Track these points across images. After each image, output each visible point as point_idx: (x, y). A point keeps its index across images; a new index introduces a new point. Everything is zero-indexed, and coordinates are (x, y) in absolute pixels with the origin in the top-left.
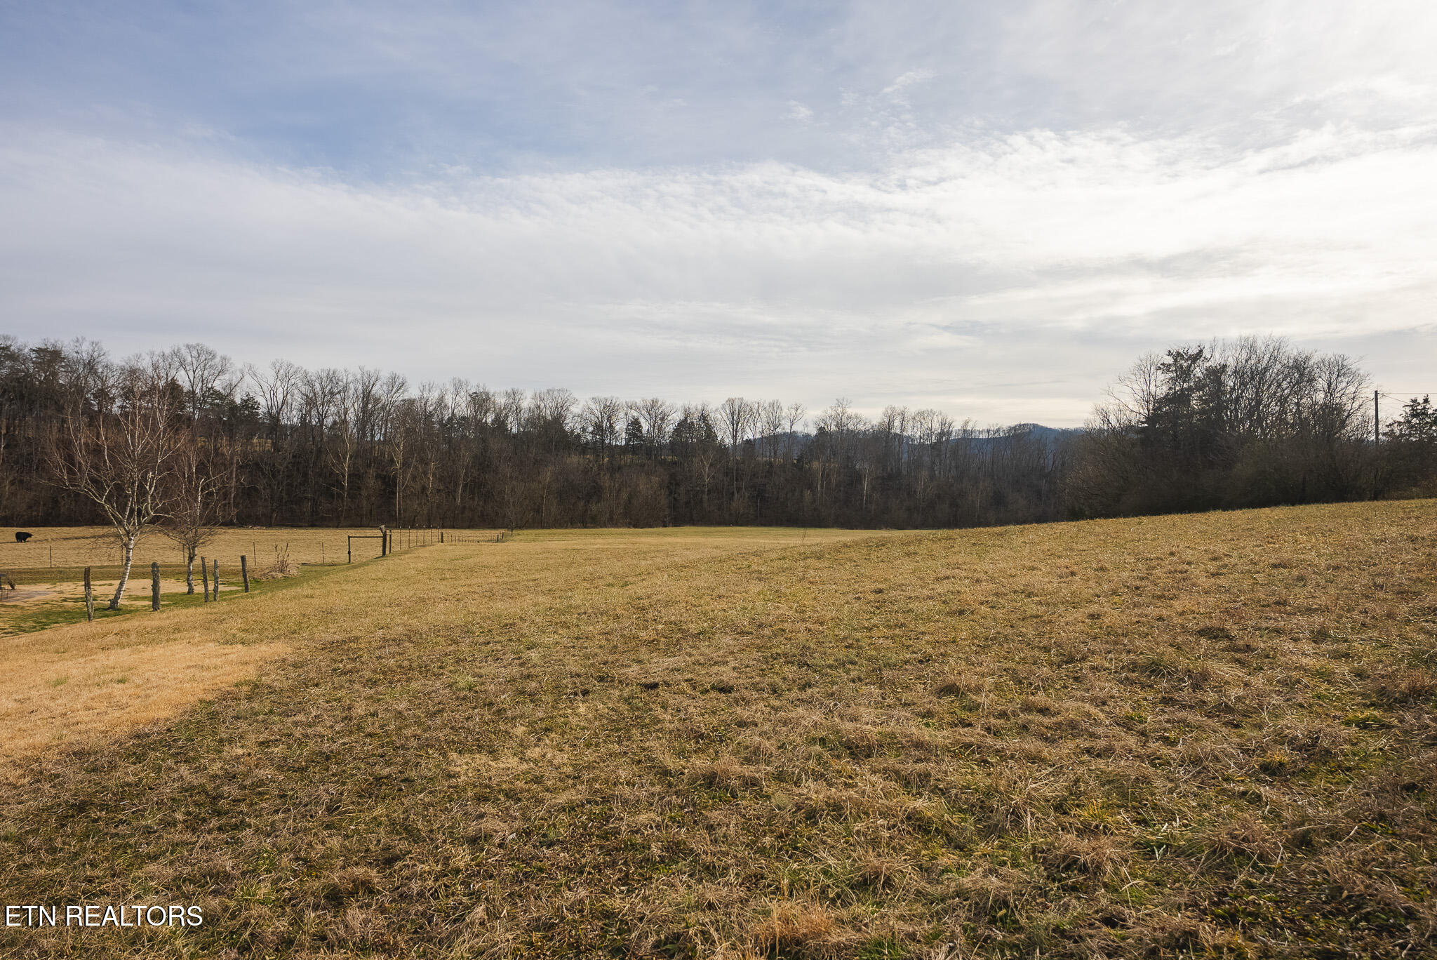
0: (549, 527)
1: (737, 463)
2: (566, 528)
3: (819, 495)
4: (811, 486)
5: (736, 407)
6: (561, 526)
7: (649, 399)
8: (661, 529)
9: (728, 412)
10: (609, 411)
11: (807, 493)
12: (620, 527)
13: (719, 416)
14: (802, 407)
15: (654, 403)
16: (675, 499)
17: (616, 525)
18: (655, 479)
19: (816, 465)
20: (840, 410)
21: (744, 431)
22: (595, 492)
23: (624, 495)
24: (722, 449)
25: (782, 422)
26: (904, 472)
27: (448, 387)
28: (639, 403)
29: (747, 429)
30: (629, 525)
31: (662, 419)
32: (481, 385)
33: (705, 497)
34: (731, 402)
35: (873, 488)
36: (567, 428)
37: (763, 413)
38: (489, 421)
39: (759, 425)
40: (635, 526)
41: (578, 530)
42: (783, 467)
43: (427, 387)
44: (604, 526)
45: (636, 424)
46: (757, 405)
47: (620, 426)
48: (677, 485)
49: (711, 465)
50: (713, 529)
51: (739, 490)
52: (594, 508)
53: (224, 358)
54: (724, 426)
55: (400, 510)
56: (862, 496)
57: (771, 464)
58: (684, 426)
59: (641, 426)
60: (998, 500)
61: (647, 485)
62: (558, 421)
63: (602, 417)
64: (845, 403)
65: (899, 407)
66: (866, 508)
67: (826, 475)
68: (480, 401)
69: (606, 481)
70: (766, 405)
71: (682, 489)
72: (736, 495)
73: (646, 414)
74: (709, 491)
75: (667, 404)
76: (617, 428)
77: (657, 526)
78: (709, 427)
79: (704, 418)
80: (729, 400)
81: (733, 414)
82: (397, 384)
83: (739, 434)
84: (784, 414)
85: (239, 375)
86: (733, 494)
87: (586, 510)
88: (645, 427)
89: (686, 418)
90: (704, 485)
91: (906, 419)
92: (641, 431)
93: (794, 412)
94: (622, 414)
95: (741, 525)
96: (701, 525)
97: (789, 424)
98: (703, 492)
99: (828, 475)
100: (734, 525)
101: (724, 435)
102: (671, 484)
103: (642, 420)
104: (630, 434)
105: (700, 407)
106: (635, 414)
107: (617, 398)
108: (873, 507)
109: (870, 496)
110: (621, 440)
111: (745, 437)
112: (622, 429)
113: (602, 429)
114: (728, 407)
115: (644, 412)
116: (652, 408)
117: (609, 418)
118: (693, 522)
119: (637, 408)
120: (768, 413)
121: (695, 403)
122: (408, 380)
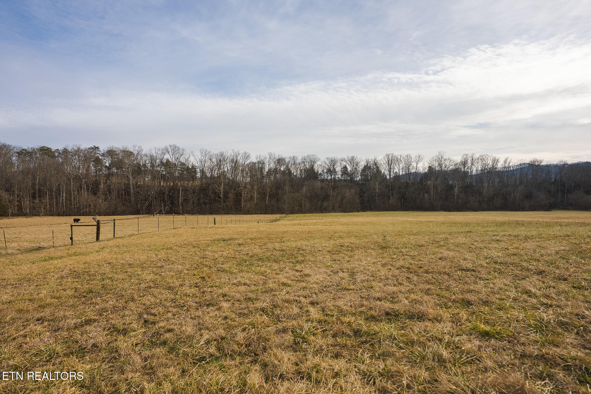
0: (305, 213)
1: (392, 182)
2: (313, 213)
3: (432, 196)
4: (428, 192)
5: (390, 158)
6: (311, 213)
7: (350, 156)
8: (356, 213)
9: (387, 160)
10: (333, 162)
11: (426, 195)
12: (337, 212)
13: (382, 162)
14: (422, 156)
15: (353, 158)
16: (363, 199)
17: (335, 212)
18: (353, 190)
19: (429, 182)
20: (440, 157)
21: (394, 168)
22: (326, 197)
23: (339, 198)
24: (384, 177)
25: (412, 164)
26: (474, 184)
27: (266, 156)
28: (346, 158)
29: (396, 167)
30: (341, 211)
31: (357, 165)
32: (281, 155)
33: (377, 198)
34: (388, 155)
35: (460, 192)
36: (316, 171)
37: (403, 160)
38: (282, 169)
39: (401, 165)
40: (344, 212)
41: (318, 214)
42: (413, 184)
43: (259, 156)
44: (330, 212)
45: (345, 168)
46: (400, 157)
47: (338, 169)
48: (364, 193)
49: (379, 184)
50: (381, 213)
51: (392, 194)
52: (325, 204)
53: (183, 149)
54: (384, 166)
55: (243, 207)
56: (454, 196)
57: (407, 183)
58: (366, 168)
59: (347, 169)
60: (529, 196)
61: (349, 194)
62: (312, 168)
63: (331, 166)
64: (443, 153)
65: (470, 153)
66: (456, 201)
67: (435, 187)
68: (280, 161)
69: (331, 192)
70: (404, 156)
71: (366, 195)
72: (391, 197)
73: (350, 163)
74: (379, 196)
75: (358, 158)
76: (337, 170)
77: (355, 212)
78: (377, 167)
79: (375, 164)
80: (387, 155)
81: (389, 161)
82: (247, 156)
83: (392, 170)
84: (413, 160)
85: (188, 156)
86: (390, 197)
87: (322, 205)
88: (349, 169)
89: (367, 164)
90: (376, 193)
91: (474, 159)
92: (347, 171)
93: (418, 158)
94: (339, 164)
95: (394, 211)
96: (376, 211)
97: (416, 164)
98: (376, 196)
100: (391, 211)
101: (384, 170)
102: (361, 193)
103: (348, 166)
104: (343, 172)
105: (373, 159)
106: (345, 163)
107: (337, 157)
108: (460, 201)
109: (458, 196)
110: (339, 176)
111: (395, 172)
112: (339, 170)
113: (331, 171)
114: (386, 158)
115: (348, 162)
116: (352, 160)
117: (333, 166)
118: (371, 210)
119: (345, 161)
120: (405, 160)
121: (371, 158)
122: (251, 155)
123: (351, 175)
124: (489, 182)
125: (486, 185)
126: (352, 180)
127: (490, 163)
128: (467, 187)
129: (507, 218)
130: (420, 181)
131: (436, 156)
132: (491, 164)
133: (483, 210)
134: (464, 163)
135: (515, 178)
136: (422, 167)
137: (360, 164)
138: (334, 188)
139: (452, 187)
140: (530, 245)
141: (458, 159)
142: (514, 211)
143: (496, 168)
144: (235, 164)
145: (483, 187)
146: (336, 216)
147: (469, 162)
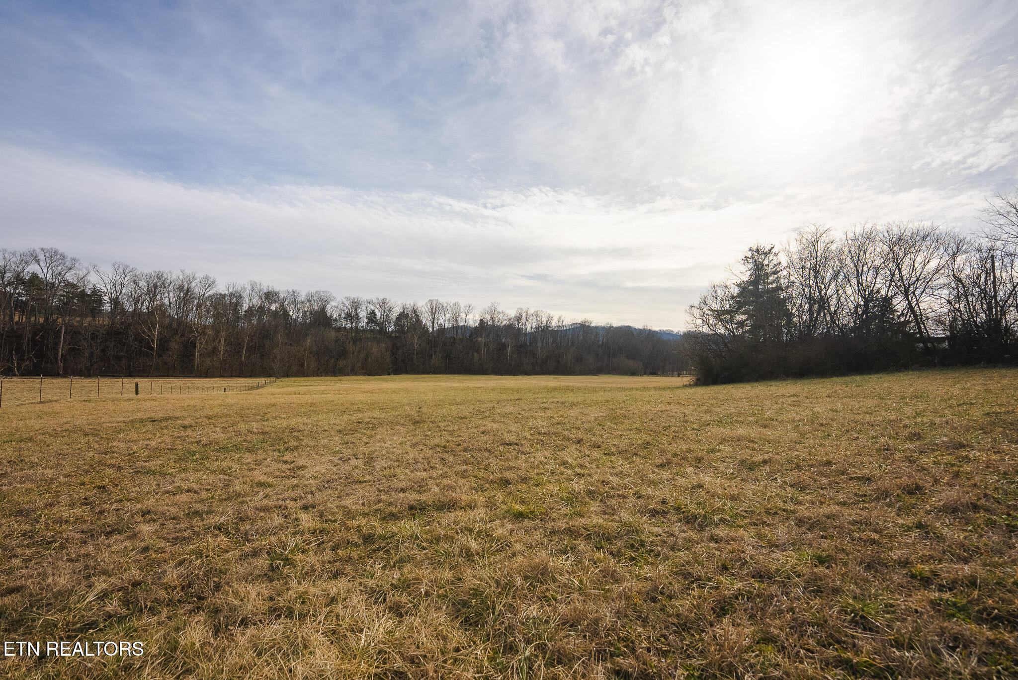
0: (308, 375)
1: (435, 337)
2: (322, 376)
3: (483, 356)
4: (478, 351)
5: (434, 305)
6: (318, 375)
7: (381, 298)
8: (386, 377)
9: (429, 307)
10: (356, 304)
11: (476, 354)
12: (359, 375)
13: (424, 310)
14: (473, 307)
15: (384, 302)
16: (396, 358)
17: (356, 374)
18: (383, 345)
19: (479, 339)
20: (492, 309)
21: (438, 319)
22: (343, 354)
23: (362, 355)
24: (425, 329)
25: (461, 314)
26: (528, 344)
27: (246, 286)
28: (375, 301)
29: (441, 318)
30: (364, 374)
31: (389, 311)
32: (270, 286)
33: (415, 356)
34: (431, 301)
35: (513, 352)
36: (329, 315)
37: (449, 309)
38: (273, 308)
39: (447, 316)
40: (369, 375)
41: (328, 378)
42: (461, 340)
43: (232, 285)
44: (347, 374)
45: (373, 313)
46: (446, 305)
47: (363, 314)
48: (398, 349)
49: (419, 338)
50: (419, 376)
51: (435, 352)
52: (341, 363)
53: (73, 259)
54: (426, 315)
55: (198, 365)
56: (507, 356)
57: (454, 339)
58: (403, 315)
59: (376, 315)
60: (579, 359)
61: (377, 350)
62: (323, 310)
63: (352, 309)
64: (496, 305)
65: (524, 307)
66: (509, 363)
67: (486, 345)
68: (270, 296)
69: (351, 347)
70: (451, 304)
71: (400, 352)
72: (433, 356)
73: (380, 307)
74: (417, 354)
75: (392, 301)
76: (361, 316)
77: (384, 374)
78: (417, 316)
79: (415, 311)
80: (430, 300)
81: (432, 309)
82: (209, 283)
83: (436, 321)
84: (462, 310)
86: (432, 355)
87: (336, 365)
88: (379, 315)
89: (404, 311)
90: (414, 350)
91: (529, 314)
92: (376, 318)
93: (467, 308)
94: (364, 308)
95: (437, 374)
96: (412, 374)
97: (465, 315)
98: (414, 354)
99: (487, 344)
100: (432, 374)
101: (426, 320)
102: (393, 349)
103: (376, 311)
104: (369, 319)
105: (412, 305)
106: (372, 307)
107: (362, 298)
108: (513, 363)
109: (511, 357)
110: (363, 324)
111: (439, 323)
112: (364, 316)
113: (352, 316)
114: (429, 305)
115: (378, 306)
116: (383, 304)
117: (356, 310)
118: (407, 372)
119: (373, 304)
120: (452, 309)
121: (409, 303)
122: (218, 281)
123: (382, 324)
124: (543, 342)
125: (539, 345)
126: (382, 331)
127: (545, 320)
128: (521, 346)
129: (559, 383)
130: (470, 337)
131: (488, 307)
132: (545, 321)
133: (537, 374)
134: (519, 319)
135: (568, 339)
136: (472, 320)
137: (394, 310)
138: (355, 341)
139: (504, 346)
140: (574, 412)
141: (512, 313)
142: (566, 375)
143: (550, 327)
144: (186, 294)
145: (537, 348)
146: (357, 380)
147: (524, 317)
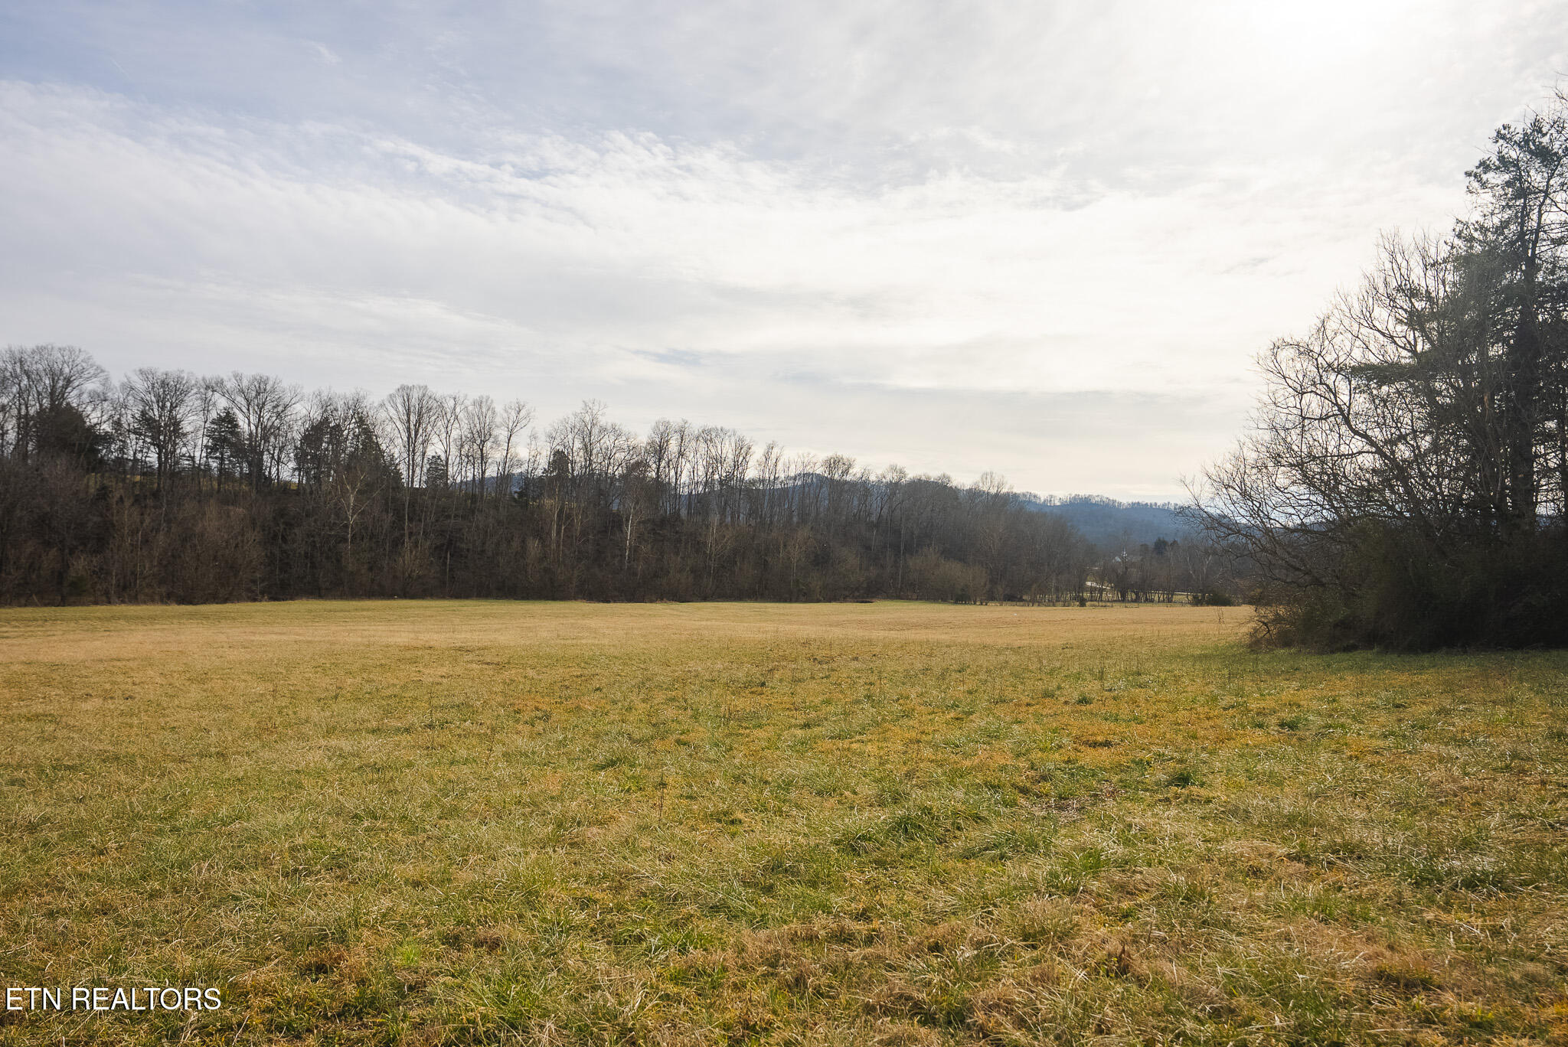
3: (553, 546)
4: (541, 534)
5: (414, 402)
7: (249, 376)
9: (401, 408)
10: (169, 392)
13: (382, 415)
14: (527, 407)
15: (260, 387)
16: (281, 549)
17: (134, 600)
18: (241, 513)
19: (548, 502)
20: (587, 419)
21: (427, 442)
24: (386, 470)
25: (495, 432)
26: (684, 516)
28: (230, 384)
29: (435, 439)
30: (168, 598)
31: (279, 416)
33: (347, 547)
34: (406, 392)
35: (640, 538)
37: (461, 416)
39: (455, 434)
40: (183, 600)
42: (495, 504)
45: (227, 420)
46: (451, 403)
47: (193, 422)
48: (289, 525)
49: (360, 493)
51: (412, 535)
54: (392, 430)
56: (623, 549)
57: (476, 498)
58: (319, 431)
59: (237, 426)
63: (158, 407)
64: (596, 408)
65: (675, 419)
66: (629, 568)
67: (565, 517)
70: (468, 403)
71: (298, 532)
72: (406, 545)
73: (245, 403)
74: (355, 538)
75: (287, 386)
76: (187, 428)
77: (239, 599)
78: (365, 432)
79: (358, 418)
80: (403, 388)
81: (408, 412)
83: (419, 449)
84: (498, 420)
86: (400, 542)
88: (247, 428)
89: (325, 417)
90: (346, 526)
91: (686, 437)
92: (236, 435)
93: (513, 414)
94: (196, 403)
95: (413, 597)
96: (334, 597)
97: (507, 434)
98: (343, 538)
99: (569, 516)
100: (400, 597)
101: (393, 443)
102: (276, 523)
103: (238, 414)
105: (350, 399)
106: (225, 403)
107: (189, 372)
108: (640, 567)
109: (635, 550)
110: (194, 447)
111: (430, 453)
112: (197, 430)
113: (158, 428)
114: (399, 401)
115: (240, 399)
116: (258, 394)
117: (170, 408)
118: (315, 591)
119: (227, 394)
120: (470, 416)
123: (250, 452)
124: (723, 512)
125: (715, 519)
126: (256, 477)
127: (728, 451)
128: (663, 522)
131: (576, 415)
132: (731, 456)
133: (705, 599)
134: (659, 450)
136: (528, 452)
137: (294, 412)
139: (616, 523)
141: (642, 433)
142: (785, 601)
145: (707, 527)
147: (673, 443)
